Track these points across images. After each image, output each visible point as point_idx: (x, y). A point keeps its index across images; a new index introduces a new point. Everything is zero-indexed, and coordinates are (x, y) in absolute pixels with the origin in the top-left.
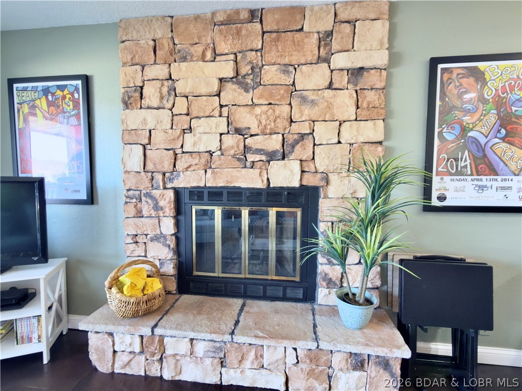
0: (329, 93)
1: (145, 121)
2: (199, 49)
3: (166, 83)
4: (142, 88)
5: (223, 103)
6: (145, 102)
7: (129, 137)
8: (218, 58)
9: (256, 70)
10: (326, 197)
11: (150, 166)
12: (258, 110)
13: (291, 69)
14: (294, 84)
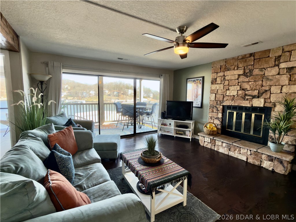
1: (216, 87)
2: (233, 67)
3: (223, 77)
4: (216, 79)
5: (239, 81)
6: (217, 82)
7: (212, 91)
8: (239, 69)
9: (251, 71)
10: (274, 111)
11: (217, 99)
12: (250, 83)
13: (263, 69)
14: (264, 74)
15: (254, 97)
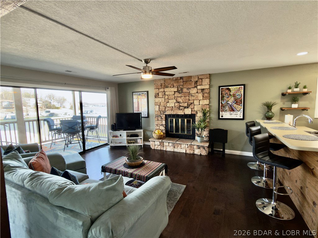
0: (197, 94)
1: (159, 100)
2: (170, 85)
3: (163, 92)
4: (158, 93)
5: (175, 96)
6: (159, 96)
7: (156, 104)
8: (174, 87)
9: (182, 89)
10: (197, 116)
11: (160, 110)
12: (182, 98)
13: (189, 89)
14: (190, 92)
15: (185, 107)
